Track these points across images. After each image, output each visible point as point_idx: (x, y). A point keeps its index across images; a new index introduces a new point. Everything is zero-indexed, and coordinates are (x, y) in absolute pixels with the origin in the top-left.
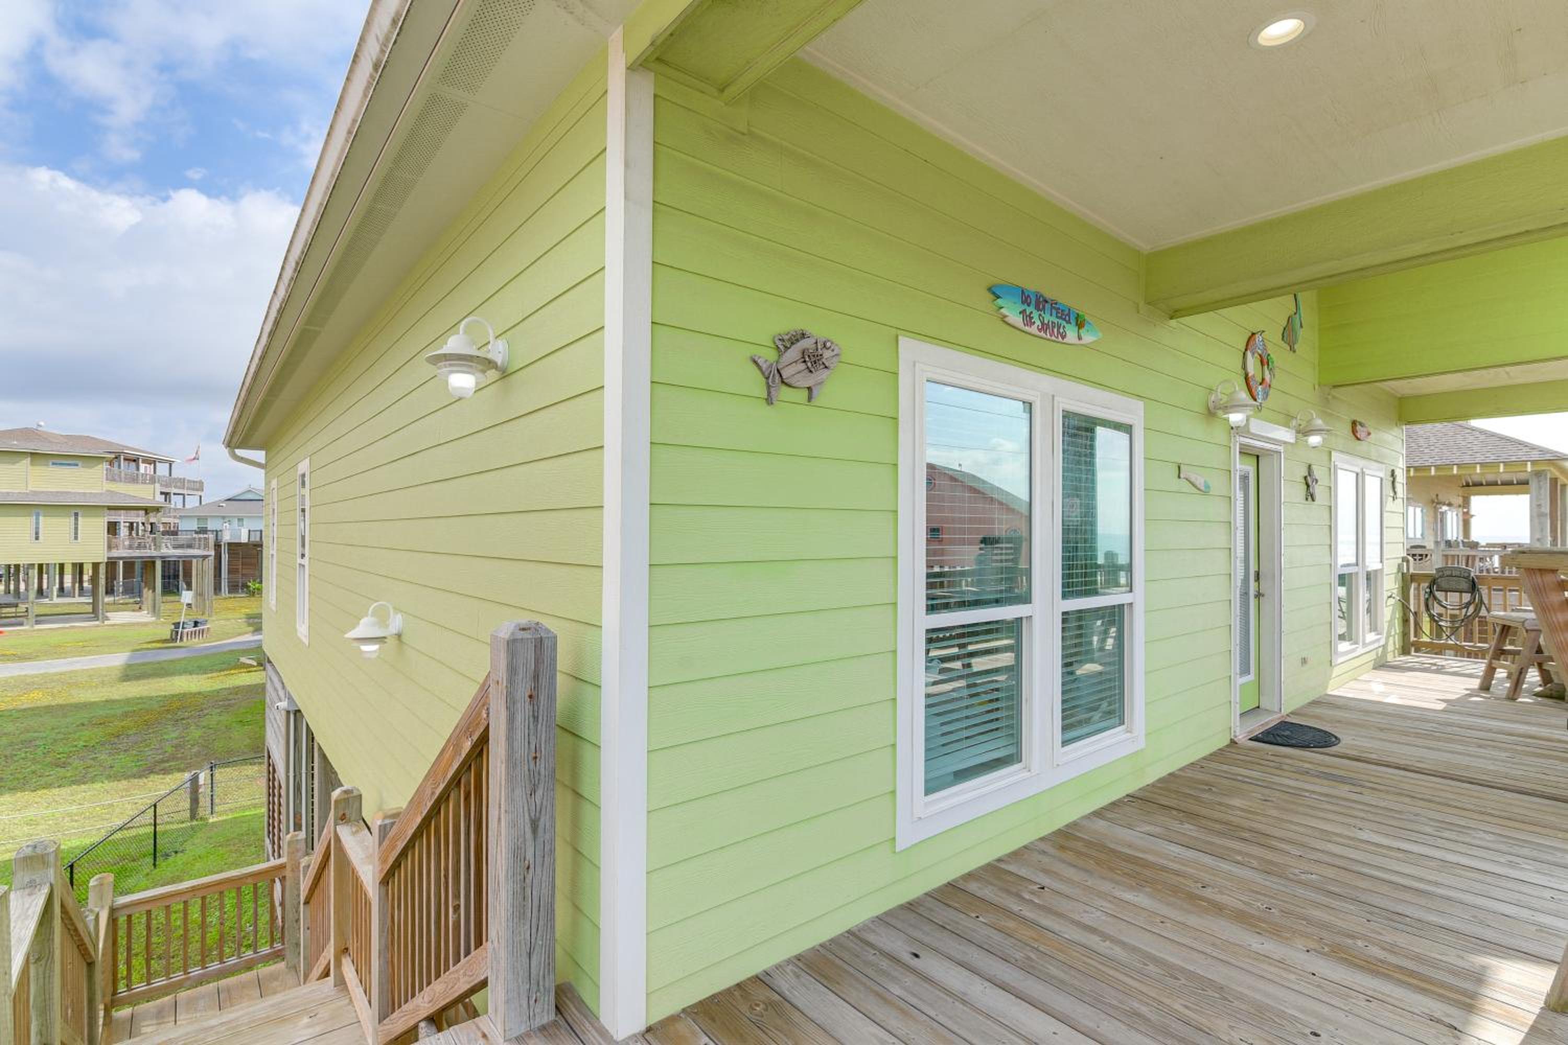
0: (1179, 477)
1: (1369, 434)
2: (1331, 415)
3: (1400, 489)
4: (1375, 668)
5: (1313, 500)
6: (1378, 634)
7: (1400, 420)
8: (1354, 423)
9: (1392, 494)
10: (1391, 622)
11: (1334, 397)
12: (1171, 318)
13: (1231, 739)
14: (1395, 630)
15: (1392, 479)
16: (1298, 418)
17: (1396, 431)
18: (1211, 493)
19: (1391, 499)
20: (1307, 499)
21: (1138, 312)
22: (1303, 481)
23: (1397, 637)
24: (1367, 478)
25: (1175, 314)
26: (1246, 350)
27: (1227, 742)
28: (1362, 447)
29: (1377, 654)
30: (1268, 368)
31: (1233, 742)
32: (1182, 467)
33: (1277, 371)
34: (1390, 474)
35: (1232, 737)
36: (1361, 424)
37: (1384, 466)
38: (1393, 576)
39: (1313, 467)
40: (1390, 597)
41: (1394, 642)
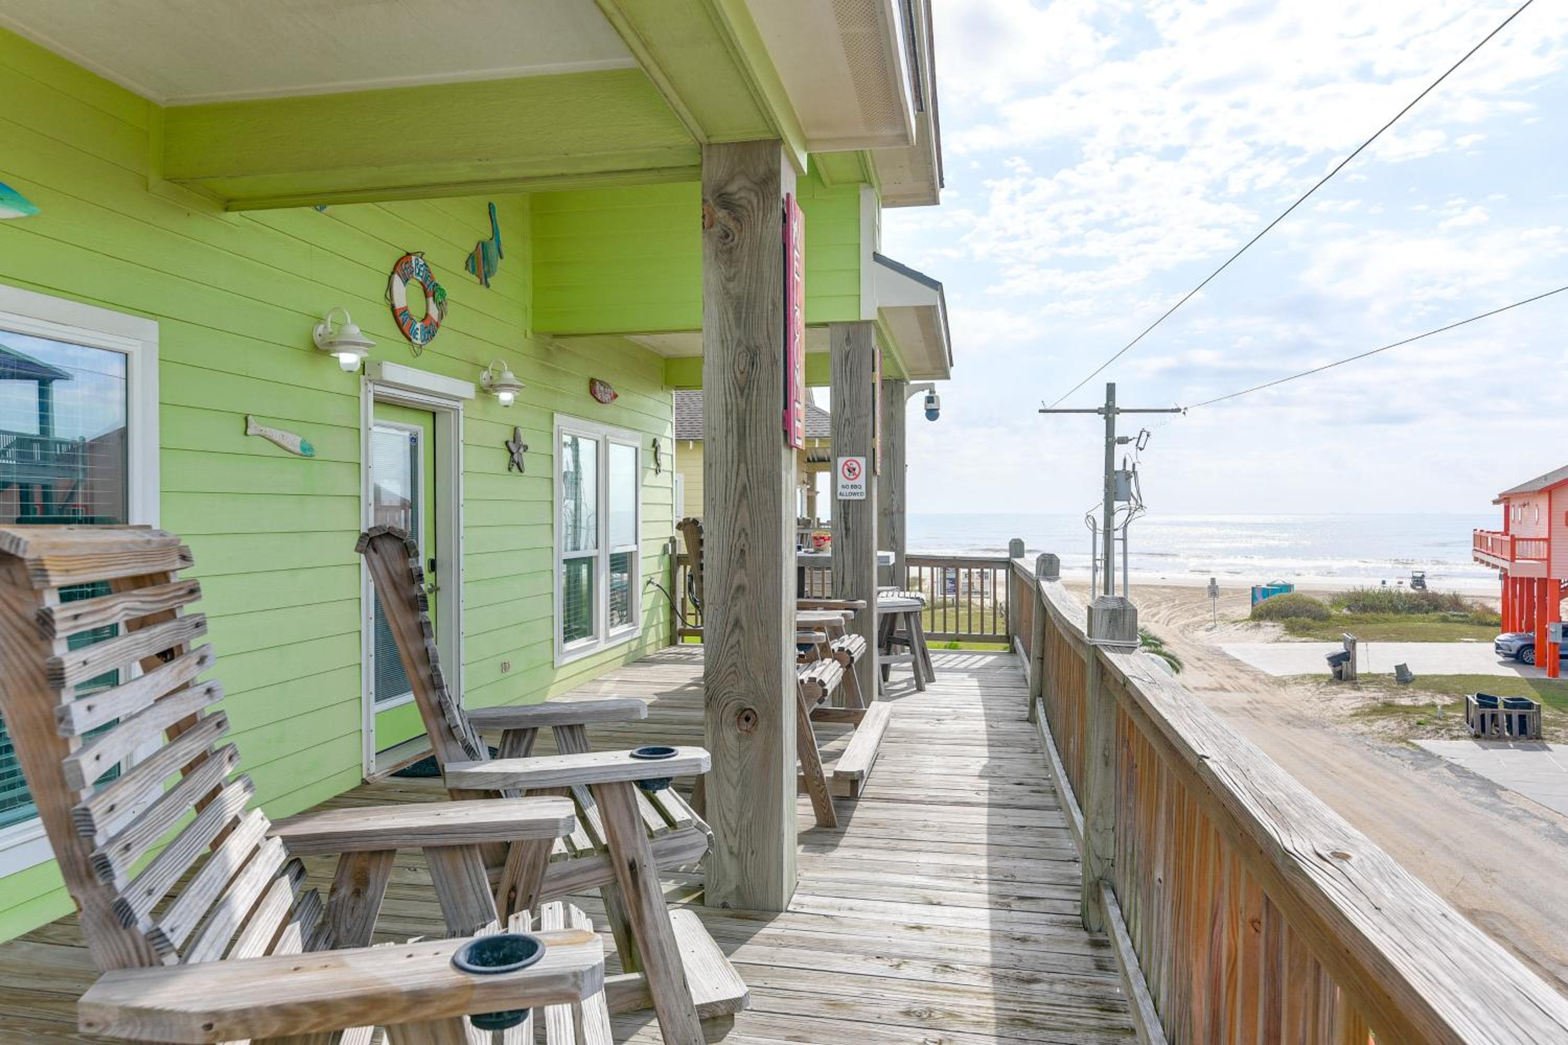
0: (246, 434)
1: (616, 396)
2: (555, 370)
3: (665, 462)
4: (626, 665)
5: (521, 471)
6: (634, 625)
7: (666, 384)
8: (592, 382)
9: (653, 466)
10: (652, 610)
11: (559, 348)
12: (227, 209)
13: (363, 779)
14: (658, 618)
15: (654, 449)
16: (490, 368)
17: (661, 396)
18: (316, 457)
19: (654, 472)
20: (510, 469)
21: (147, 190)
22: (505, 447)
23: (661, 626)
24: (611, 446)
25: (229, 204)
26: (393, 273)
27: (357, 783)
28: (608, 411)
29: (630, 648)
30: (434, 300)
31: (365, 782)
32: (250, 418)
33: (450, 307)
34: (651, 443)
35: (364, 776)
36: (602, 383)
37: (641, 434)
38: (656, 559)
39: (522, 432)
40: (649, 582)
41: (659, 631)
